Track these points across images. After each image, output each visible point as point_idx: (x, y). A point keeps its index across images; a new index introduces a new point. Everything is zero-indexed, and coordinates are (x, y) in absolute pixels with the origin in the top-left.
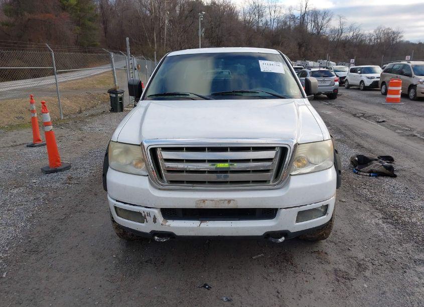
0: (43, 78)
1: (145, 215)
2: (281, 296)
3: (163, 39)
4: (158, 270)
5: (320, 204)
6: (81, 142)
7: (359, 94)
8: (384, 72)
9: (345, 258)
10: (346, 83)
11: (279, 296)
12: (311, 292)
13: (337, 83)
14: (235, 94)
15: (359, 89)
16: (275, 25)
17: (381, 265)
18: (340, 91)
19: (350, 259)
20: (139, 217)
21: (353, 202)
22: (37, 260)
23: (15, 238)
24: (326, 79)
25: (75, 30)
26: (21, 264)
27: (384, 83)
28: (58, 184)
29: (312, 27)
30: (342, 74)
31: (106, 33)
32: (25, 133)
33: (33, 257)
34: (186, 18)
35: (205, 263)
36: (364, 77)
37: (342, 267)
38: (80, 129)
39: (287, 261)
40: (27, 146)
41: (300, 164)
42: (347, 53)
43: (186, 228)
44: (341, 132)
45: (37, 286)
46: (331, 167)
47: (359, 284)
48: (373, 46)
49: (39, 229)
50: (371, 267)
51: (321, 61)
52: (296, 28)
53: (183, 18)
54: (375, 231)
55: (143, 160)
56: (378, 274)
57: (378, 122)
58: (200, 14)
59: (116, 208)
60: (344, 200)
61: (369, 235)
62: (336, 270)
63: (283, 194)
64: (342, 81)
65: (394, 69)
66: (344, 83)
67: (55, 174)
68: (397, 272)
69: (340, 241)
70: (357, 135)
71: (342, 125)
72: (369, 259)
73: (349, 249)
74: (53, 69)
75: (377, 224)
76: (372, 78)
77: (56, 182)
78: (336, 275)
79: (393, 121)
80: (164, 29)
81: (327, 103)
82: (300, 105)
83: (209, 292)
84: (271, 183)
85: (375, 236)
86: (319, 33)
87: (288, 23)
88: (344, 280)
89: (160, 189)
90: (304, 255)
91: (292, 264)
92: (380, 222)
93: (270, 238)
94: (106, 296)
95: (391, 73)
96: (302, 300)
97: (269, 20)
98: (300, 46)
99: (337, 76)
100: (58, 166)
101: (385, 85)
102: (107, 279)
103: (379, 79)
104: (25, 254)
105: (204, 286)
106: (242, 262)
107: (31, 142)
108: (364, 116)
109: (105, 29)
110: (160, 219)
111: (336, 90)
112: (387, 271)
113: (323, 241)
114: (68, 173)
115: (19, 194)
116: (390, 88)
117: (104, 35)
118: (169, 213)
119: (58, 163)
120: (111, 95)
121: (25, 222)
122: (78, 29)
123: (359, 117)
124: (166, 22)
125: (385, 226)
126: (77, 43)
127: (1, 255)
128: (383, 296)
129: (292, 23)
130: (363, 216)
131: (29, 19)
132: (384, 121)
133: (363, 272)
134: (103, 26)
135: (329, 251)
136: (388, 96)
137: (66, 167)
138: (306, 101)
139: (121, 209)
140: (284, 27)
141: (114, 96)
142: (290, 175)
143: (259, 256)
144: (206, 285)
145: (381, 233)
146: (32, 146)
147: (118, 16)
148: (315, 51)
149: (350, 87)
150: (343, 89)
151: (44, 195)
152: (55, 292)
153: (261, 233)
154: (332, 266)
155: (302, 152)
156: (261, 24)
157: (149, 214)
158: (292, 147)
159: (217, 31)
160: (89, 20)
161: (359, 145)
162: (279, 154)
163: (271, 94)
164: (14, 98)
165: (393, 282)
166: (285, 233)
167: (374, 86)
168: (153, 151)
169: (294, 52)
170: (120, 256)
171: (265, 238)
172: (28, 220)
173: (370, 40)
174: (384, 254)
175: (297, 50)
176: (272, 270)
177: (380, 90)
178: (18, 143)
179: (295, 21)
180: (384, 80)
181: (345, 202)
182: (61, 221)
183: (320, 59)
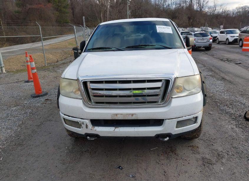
0: (38, 42)
1: (81, 123)
2: (167, 175)
3: (107, 17)
4: (92, 157)
5: (192, 117)
6: (55, 79)
7: (225, 47)
8: (241, 33)
9: (210, 151)
10: (217, 40)
11: (166, 175)
12: (186, 172)
13: (211, 40)
14: (140, 47)
15: (225, 44)
16: (174, 6)
17: (233, 155)
18: (213, 46)
19: (213, 151)
20: (77, 124)
21: (217, 114)
22: (21, 150)
23: (10, 136)
24: (204, 38)
25: (56, 14)
26: (12, 152)
27: (241, 40)
28: (39, 104)
29: (197, 7)
30: (214, 35)
31: (73, 15)
32: (25, 74)
33: (20, 148)
34: (120, 4)
35: (121, 153)
36: (229, 36)
37: (208, 156)
38: (56, 72)
39: (172, 152)
40: (25, 82)
41: (178, 91)
42: (219, 22)
43: (106, 132)
44: (212, 71)
45: (19, 166)
46: (199, 92)
47: (218, 168)
48: (235, 17)
49: (25, 131)
50: (226, 157)
51: (202, 27)
52: (187, 8)
53: (119, 4)
54: (231, 133)
55: (79, 90)
56: (230, 161)
57: (237, 64)
58: (128, 1)
59: (64, 119)
60: (211, 113)
61: (227, 135)
62: (203, 158)
63: (167, 110)
64: (215, 39)
65: (248, 31)
66: (216, 40)
67: (38, 98)
68: (244, 160)
69: (207, 139)
70: (223, 72)
71: (213, 66)
72: (226, 151)
73: (213, 145)
74: (41, 37)
75: (232, 128)
76: (233, 37)
77: (38, 103)
78: (203, 162)
79: (246, 63)
80: (107, 11)
81: (204, 53)
82: (181, 53)
83: (122, 171)
84: (159, 103)
85: (230, 136)
86: (201, 10)
87: (182, 5)
88: (208, 165)
89: (90, 107)
90: (183, 148)
91: (175, 154)
92: (235, 127)
93: (160, 138)
94: (59, 173)
95: (245, 33)
96: (180, 177)
97: (170, 3)
98: (189, 18)
99: (211, 36)
100: (39, 93)
101: (242, 40)
102: (61, 162)
103: (238, 38)
104: (15, 146)
105: (119, 168)
106: (144, 152)
107: (27, 79)
108: (228, 60)
109: (73, 13)
110: (90, 126)
111: (210, 45)
112: (237, 160)
113: (196, 139)
114: (46, 97)
115: (16, 110)
116: (245, 43)
117: (72, 16)
118: (96, 122)
119: (40, 92)
120: (75, 51)
121: (17, 127)
122: (57, 13)
123: (224, 61)
124: (109, 7)
125: (237, 129)
126: (57, 21)
127: (1, 147)
128: (233, 175)
129: (184, 5)
130: (223, 123)
131: (30, 8)
132: (240, 63)
133: (221, 160)
134: (71, 11)
135: (200, 145)
136: (244, 48)
137: (45, 94)
138: (186, 50)
139: (67, 120)
140: (179, 8)
141: (76, 51)
142: (172, 98)
143: (155, 148)
144: (120, 167)
145: (234, 134)
146: (27, 82)
147: (80, 5)
148: (199, 21)
149: (220, 43)
150: (215, 44)
151: (30, 111)
152: (29, 170)
153: (153, 135)
154: (201, 156)
155: (179, 83)
156: (165, 6)
157: (83, 123)
158: (173, 80)
159: (139, 11)
160: (64, 8)
161: (223, 78)
162: (164, 84)
163: (163, 46)
164: (21, 54)
165: (240, 167)
166: (169, 135)
167: (235, 42)
168: (85, 83)
169: (185, 23)
170: (70, 148)
171: (156, 138)
172: (19, 126)
173: (233, 13)
174: (236, 148)
175: (187, 22)
176: (162, 158)
177: (238, 44)
178: (20, 80)
179: (186, 4)
180: (241, 38)
181: (212, 114)
182: (39, 126)
183: (201, 26)
